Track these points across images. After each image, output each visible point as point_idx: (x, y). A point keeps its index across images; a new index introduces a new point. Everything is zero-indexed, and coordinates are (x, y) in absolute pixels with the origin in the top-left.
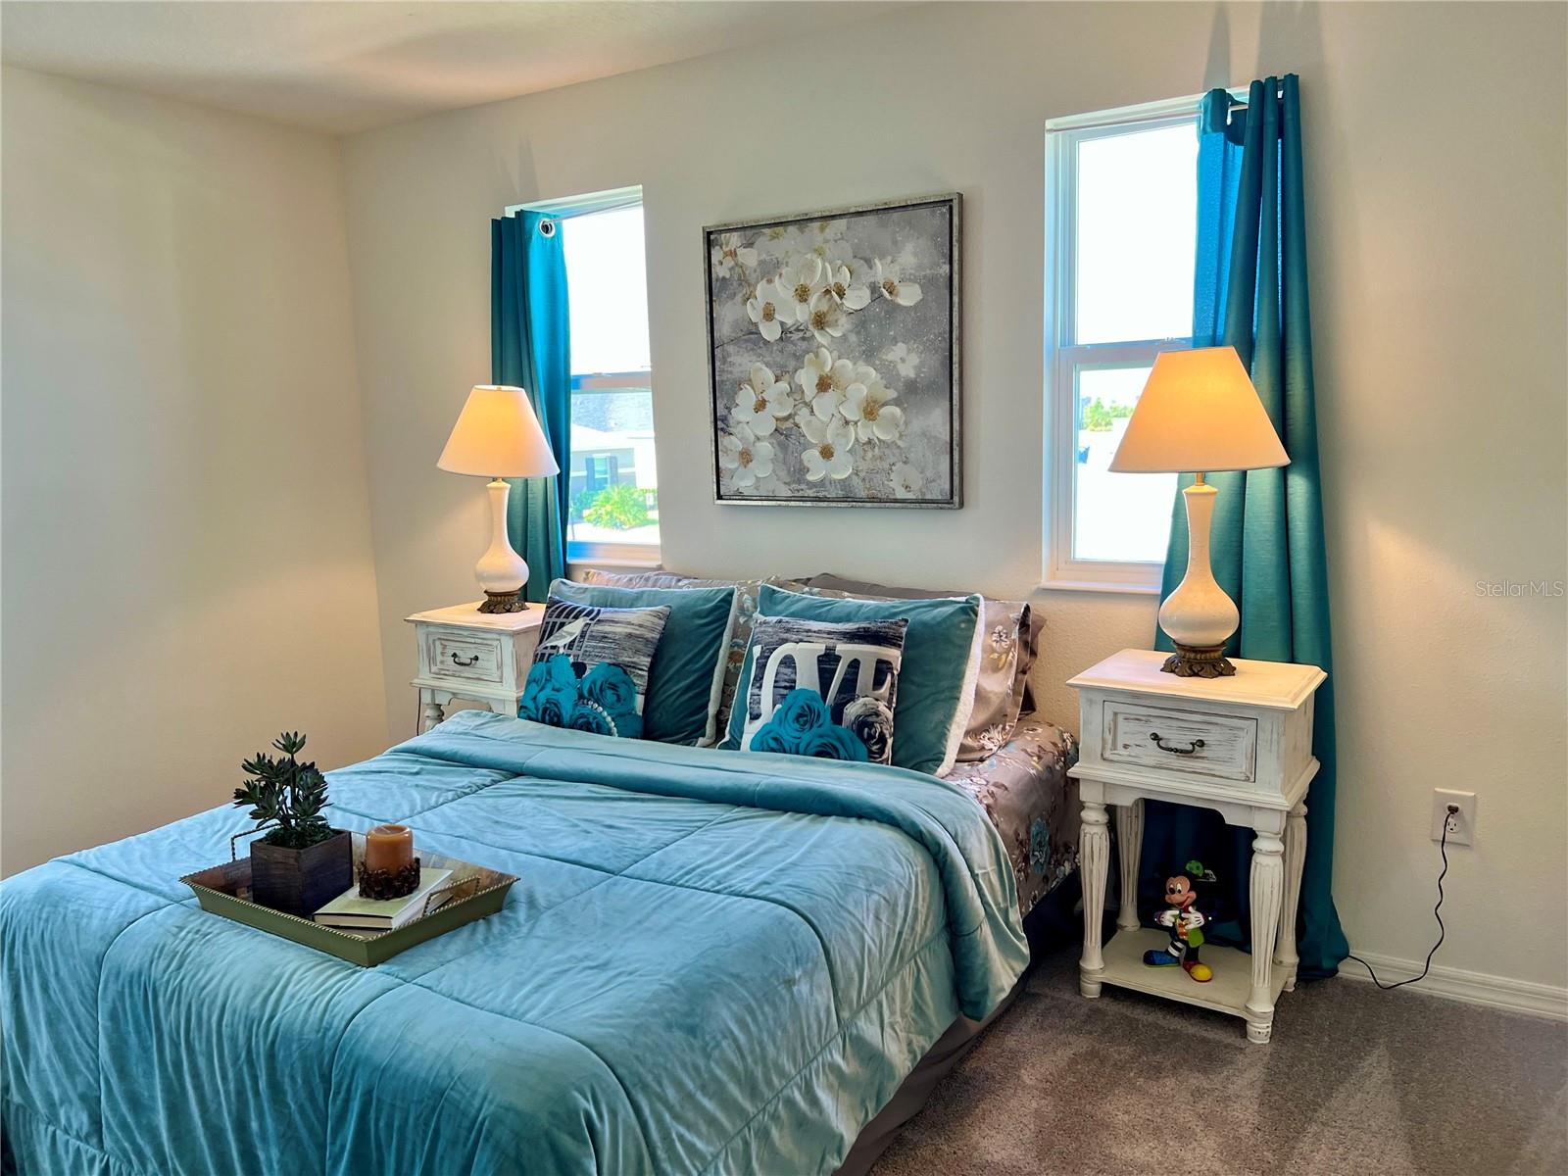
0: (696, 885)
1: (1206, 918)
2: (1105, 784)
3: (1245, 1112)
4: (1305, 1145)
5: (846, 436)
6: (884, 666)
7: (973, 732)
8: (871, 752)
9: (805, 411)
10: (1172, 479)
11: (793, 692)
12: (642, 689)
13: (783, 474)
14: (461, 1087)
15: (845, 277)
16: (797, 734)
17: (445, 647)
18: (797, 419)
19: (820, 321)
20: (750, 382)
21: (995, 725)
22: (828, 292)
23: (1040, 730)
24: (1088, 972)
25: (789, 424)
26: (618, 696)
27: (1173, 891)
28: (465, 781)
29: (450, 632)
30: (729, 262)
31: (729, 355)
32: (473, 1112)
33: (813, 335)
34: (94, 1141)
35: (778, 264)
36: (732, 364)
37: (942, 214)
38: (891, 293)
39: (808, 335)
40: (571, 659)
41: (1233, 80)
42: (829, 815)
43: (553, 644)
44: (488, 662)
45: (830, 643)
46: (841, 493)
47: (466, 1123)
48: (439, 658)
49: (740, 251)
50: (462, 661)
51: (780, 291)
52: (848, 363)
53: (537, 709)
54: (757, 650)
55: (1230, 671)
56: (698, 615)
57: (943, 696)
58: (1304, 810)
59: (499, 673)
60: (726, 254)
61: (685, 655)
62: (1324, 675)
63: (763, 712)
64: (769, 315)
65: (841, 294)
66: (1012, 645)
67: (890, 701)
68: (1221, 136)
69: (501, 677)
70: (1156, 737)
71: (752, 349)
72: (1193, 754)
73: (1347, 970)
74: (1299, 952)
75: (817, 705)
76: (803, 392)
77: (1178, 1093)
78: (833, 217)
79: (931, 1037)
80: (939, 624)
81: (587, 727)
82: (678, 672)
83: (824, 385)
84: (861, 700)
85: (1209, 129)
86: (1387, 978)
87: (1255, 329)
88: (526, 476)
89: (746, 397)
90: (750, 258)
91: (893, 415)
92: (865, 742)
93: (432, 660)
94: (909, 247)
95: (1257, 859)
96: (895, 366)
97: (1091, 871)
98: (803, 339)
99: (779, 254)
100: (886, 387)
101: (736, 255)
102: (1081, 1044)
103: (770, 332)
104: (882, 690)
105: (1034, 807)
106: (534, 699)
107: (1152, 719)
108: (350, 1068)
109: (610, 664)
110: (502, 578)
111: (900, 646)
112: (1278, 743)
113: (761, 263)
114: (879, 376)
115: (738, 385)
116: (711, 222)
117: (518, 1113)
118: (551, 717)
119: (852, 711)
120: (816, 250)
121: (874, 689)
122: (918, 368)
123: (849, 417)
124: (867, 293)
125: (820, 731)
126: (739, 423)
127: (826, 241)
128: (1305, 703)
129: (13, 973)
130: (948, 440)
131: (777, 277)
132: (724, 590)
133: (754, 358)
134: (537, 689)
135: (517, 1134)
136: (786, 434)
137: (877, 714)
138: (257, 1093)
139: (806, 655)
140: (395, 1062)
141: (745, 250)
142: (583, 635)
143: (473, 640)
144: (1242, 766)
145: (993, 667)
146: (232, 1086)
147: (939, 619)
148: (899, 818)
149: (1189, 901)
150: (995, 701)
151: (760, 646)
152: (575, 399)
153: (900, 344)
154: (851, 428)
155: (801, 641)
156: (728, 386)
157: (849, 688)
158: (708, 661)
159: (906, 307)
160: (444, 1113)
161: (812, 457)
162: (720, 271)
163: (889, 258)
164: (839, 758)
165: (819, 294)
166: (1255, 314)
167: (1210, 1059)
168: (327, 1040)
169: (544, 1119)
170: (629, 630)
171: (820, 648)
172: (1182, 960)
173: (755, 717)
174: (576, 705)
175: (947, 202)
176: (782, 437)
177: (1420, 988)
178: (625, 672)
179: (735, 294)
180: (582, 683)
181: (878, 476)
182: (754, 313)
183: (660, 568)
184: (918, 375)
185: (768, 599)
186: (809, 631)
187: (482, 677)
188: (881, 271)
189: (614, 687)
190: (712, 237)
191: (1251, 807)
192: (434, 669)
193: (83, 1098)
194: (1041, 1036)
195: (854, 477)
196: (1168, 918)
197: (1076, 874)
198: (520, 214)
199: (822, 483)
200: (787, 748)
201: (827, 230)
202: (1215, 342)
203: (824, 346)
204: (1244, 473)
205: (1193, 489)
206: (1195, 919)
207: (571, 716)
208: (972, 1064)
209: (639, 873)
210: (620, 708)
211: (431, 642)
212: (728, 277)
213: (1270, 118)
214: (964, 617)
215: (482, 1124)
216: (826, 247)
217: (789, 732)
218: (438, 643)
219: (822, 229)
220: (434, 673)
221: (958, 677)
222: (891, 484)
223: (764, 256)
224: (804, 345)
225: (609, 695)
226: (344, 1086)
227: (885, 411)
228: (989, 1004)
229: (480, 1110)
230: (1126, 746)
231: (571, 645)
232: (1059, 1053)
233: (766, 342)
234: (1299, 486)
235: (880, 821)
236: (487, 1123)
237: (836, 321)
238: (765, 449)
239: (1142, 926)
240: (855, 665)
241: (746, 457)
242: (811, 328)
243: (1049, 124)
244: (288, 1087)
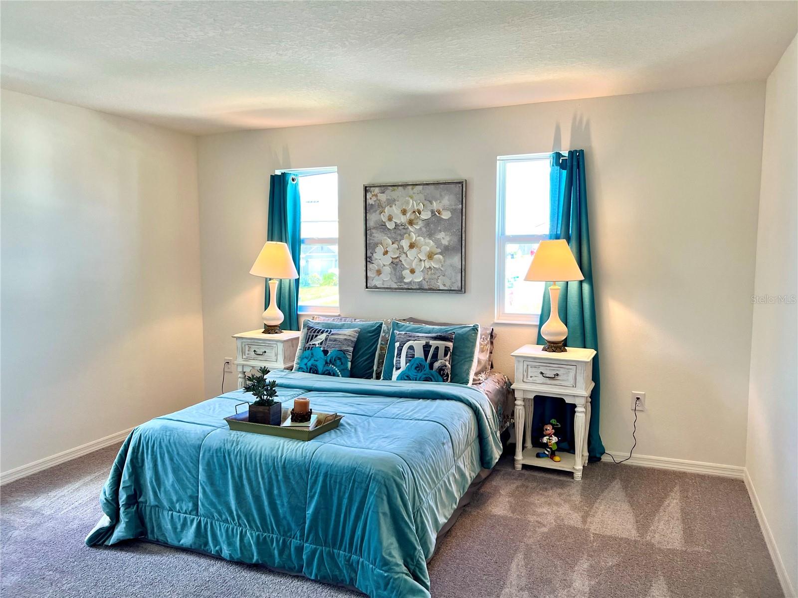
0: (403, 418)
1: (558, 439)
2: (524, 390)
3: (577, 498)
4: (596, 505)
5: (420, 265)
6: (447, 349)
7: (476, 374)
8: (444, 379)
9: (404, 255)
10: (543, 284)
11: (414, 359)
12: (350, 360)
13: (394, 279)
14: (362, 467)
15: (421, 207)
16: (416, 374)
17: (250, 348)
18: (401, 258)
19: (411, 223)
20: (381, 244)
21: (483, 372)
22: (414, 212)
23: (496, 374)
24: (518, 460)
25: (397, 260)
26: (342, 362)
27: (546, 430)
28: (292, 393)
29: (254, 341)
30: (374, 198)
31: (373, 233)
32: (367, 473)
33: (408, 227)
34: (194, 512)
35: (394, 200)
36: (374, 237)
37: (459, 187)
38: (439, 214)
39: (406, 227)
40: (322, 349)
41: (562, 149)
42: (436, 399)
43: (313, 343)
44: (270, 354)
45: (427, 341)
46: (418, 287)
47: (365, 476)
48: (247, 352)
49: (379, 195)
50: (258, 353)
51: (395, 210)
52: (422, 239)
53: (307, 368)
54: (397, 344)
55: (566, 351)
56: (369, 332)
57: (467, 360)
58: (590, 400)
59: (276, 357)
60: (373, 195)
61: (365, 347)
62: (596, 352)
63: (401, 366)
64: (390, 219)
65: (420, 213)
66: (488, 343)
67: (450, 362)
68: (559, 168)
69: (277, 360)
70: (542, 373)
71: (383, 232)
72: (555, 379)
73: (605, 458)
74: (589, 451)
75: (423, 363)
76: (403, 249)
77: (554, 494)
78: (417, 185)
79: (475, 474)
80: (465, 334)
81: (329, 374)
82: (362, 353)
83: (412, 246)
84: (440, 361)
85: (555, 165)
86: (618, 460)
87: (570, 232)
88: (281, 278)
89: (380, 250)
90: (383, 197)
91: (440, 259)
92: (442, 375)
93: (243, 353)
94: (447, 198)
95: (577, 414)
96: (440, 241)
97: (519, 423)
98: (404, 229)
99: (396, 197)
100: (437, 248)
101: (377, 196)
102: (519, 483)
103: (390, 225)
104: (447, 358)
105: (499, 400)
106: (306, 364)
107: (541, 367)
108: (317, 467)
109: (338, 350)
110: (274, 319)
111: (452, 342)
112: (583, 374)
113: (388, 200)
114: (434, 244)
115: (376, 245)
116: (366, 183)
117: (383, 471)
118: (313, 370)
119: (437, 365)
120: (410, 196)
121: (444, 357)
122: (449, 242)
123: (422, 259)
124: (430, 213)
125: (425, 372)
126: (376, 259)
127: (414, 193)
128: (591, 361)
129: (154, 456)
130: (460, 268)
131: (394, 205)
132: (379, 323)
133: (383, 235)
134: (307, 361)
135: (383, 477)
136: (396, 264)
137: (446, 366)
138: (278, 481)
139: (418, 345)
140: (335, 462)
141: (381, 194)
142: (326, 339)
143: (264, 345)
144: (571, 382)
145: (482, 351)
146: (266, 481)
147: (464, 332)
148: (462, 398)
149: (552, 433)
150: (483, 363)
151: (399, 343)
152: (302, 246)
153: (442, 233)
154: (423, 262)
155: (416, 340)
156: (372, 245)
157: (435, 357)
158: (372, 351)
159: (445, 219)
160: (356, 475)
161: (406, 273)
162: (370, 202)
163: (439, 201)
164: (432, 381)
165: (410, 213)
166: (570, 228)
167: (562, 485)
168: (306, 460)
169: (391, 473)
170: (345, 337)
171: (424, 342)
172: (549, 456)
173: (398, 369)
174: (324, 366)
175: (461, 183)
176: (395, 265)
177: (629, 462)
178: (344, 353)
179: (376, 211)
180: (327, 358)
181: (433, 281)
182: (384, 218)
183: (339, 316)
184: (449, 244)
185: (396, 326)
186: (418, 336)
187: (268, 360)
188: (435, 205)
189: (340, 359)
190: (367, 189)
191: (574, 396)
192: (244, 357)
193: (191, 497)
194: (504, 481)
195: (424, 281)
196: (545, 440)
197: (513, 425)
198: (284, 174)
199: (410, 283)
200: (412, 379)
201: (415, 189)
202: (557, 237)
203: (412, 232)
204: (567, 282)
205: (552, 287)
206: (555, 439)
207: (322, 370)
208: (482, 490)
209: (381, 415)
210: (342, 367)
211: (243, 345)
212: (373, 204)
213: (575, 163)
214: (474, 332)
215: (371, 476)
216: (414, 195)
217: (413, 373)
218: (247, 347)
219: (413, 189)
220: (245, 359)
221: (472, 353)
222: (438, 284)
223: (389, 197)
224: (404, 231)
225: (338, 362)
226: (316, 473)
227: (436, 256)
228: (493, 463)
229: (369, 472)
230: (531, 377)
231: (321, 343)
232: (512, 485)
233: (389, 229)
234: (586, 287)
235: (456, 400)
236: (373, 475)
237: (417, 223)
238: (387, 270)
239: (533, 447)
240: (437, 348)
241: (379, 272)
242: (407, 224)
243: (498, 158)
244: (291, 477)
